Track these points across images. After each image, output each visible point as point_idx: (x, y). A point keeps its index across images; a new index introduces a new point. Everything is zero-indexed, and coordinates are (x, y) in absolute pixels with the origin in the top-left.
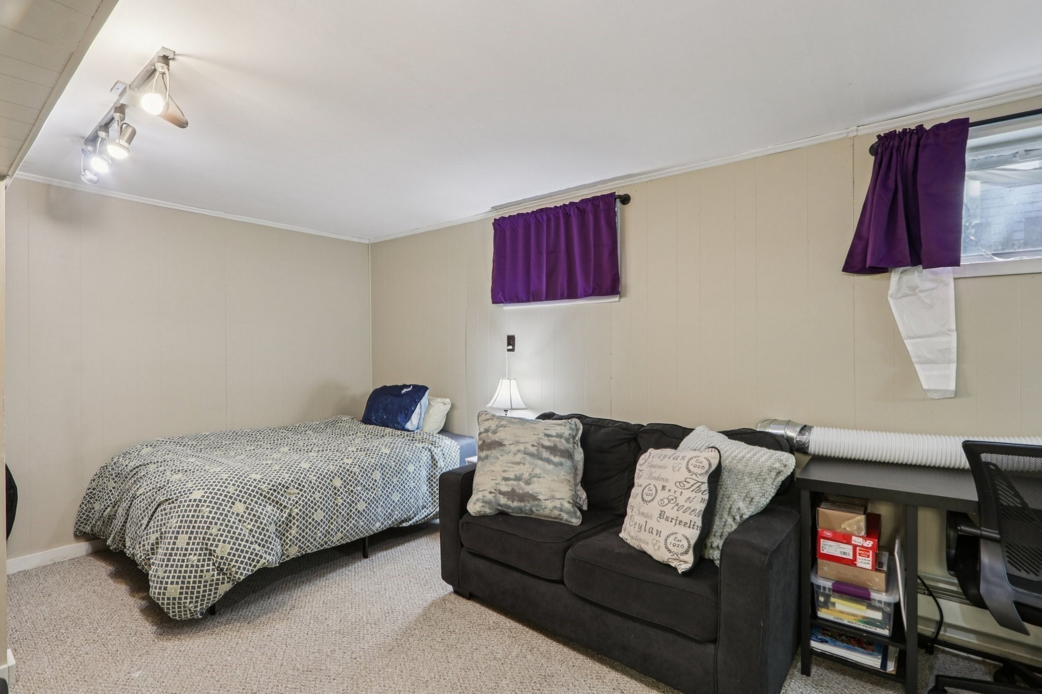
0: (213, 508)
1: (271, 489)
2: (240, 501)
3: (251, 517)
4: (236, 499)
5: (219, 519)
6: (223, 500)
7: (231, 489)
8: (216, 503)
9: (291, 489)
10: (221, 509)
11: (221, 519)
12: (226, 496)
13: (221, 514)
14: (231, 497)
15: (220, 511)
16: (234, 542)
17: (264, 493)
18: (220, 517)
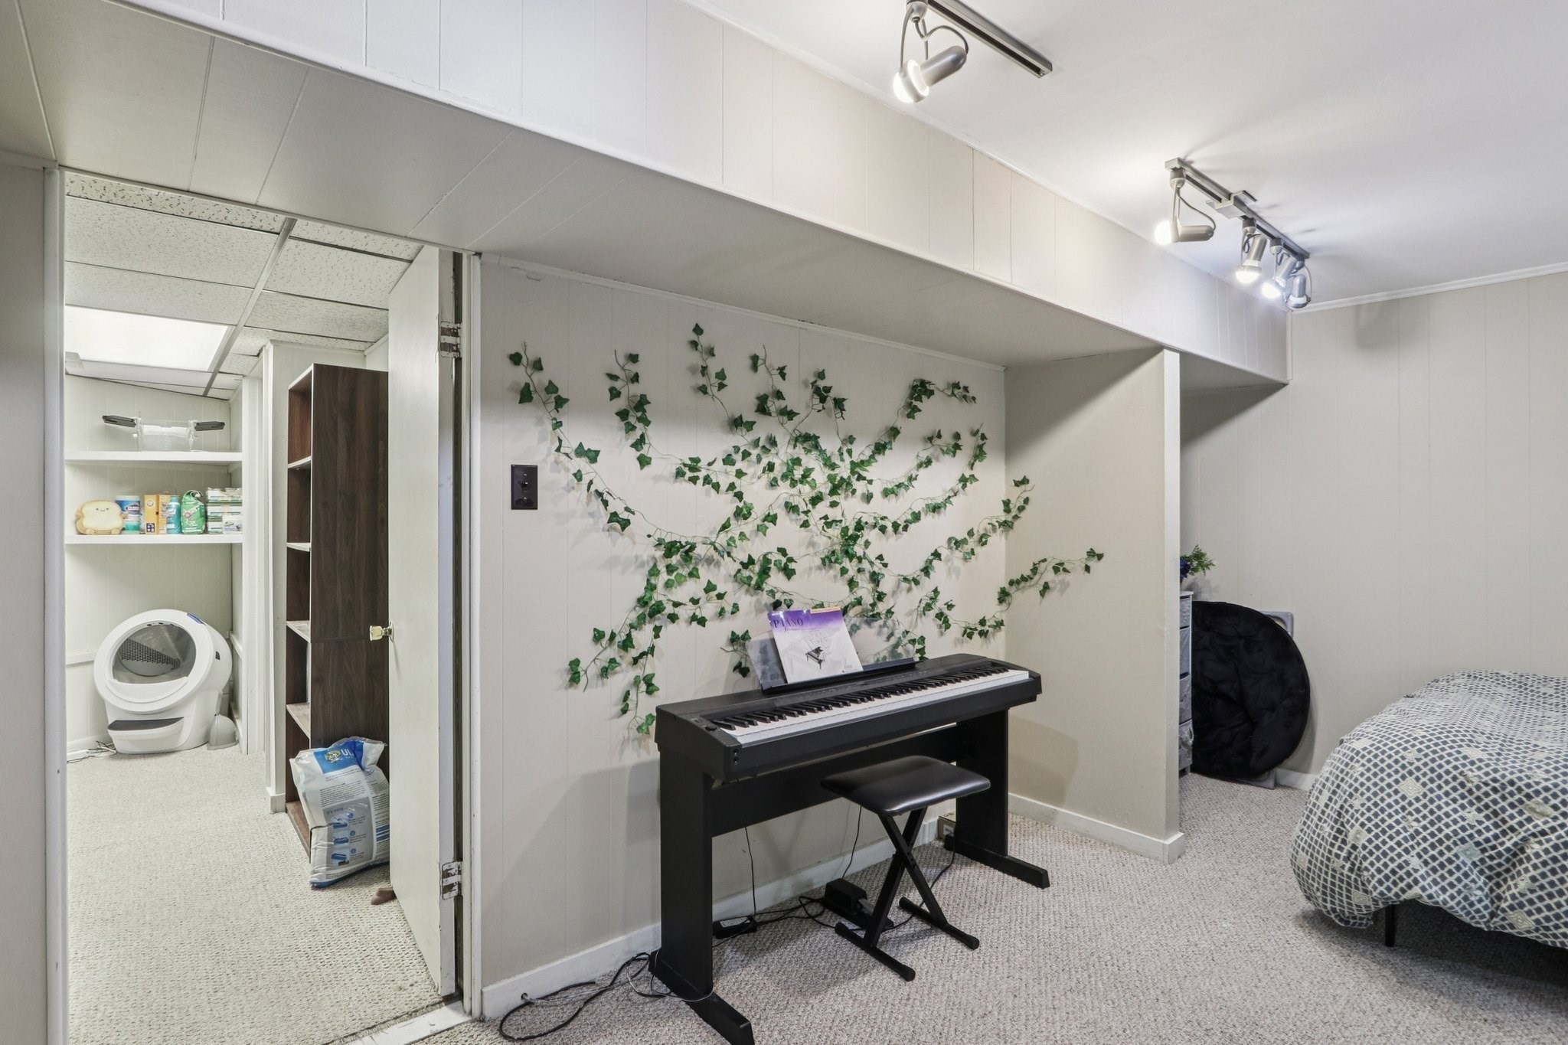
0: (1369, 770)
1: (1486, 784)
2: (1417, 779)
3: (1425, 812)
4: (1411, 773)
5: (1368, 789)
6: (1389, 766)
7: (1410, 755)
8: (1376, 765)
9: (1538, 803)
10: (1379, 777)
11: (1372, 791)
12: (1397, 762)
13: (1375, 784)
14: (1403, 767)
15: (1377, 780)
16: (1377, 834)
17: (1469, 785)
18: (1372, 787)
